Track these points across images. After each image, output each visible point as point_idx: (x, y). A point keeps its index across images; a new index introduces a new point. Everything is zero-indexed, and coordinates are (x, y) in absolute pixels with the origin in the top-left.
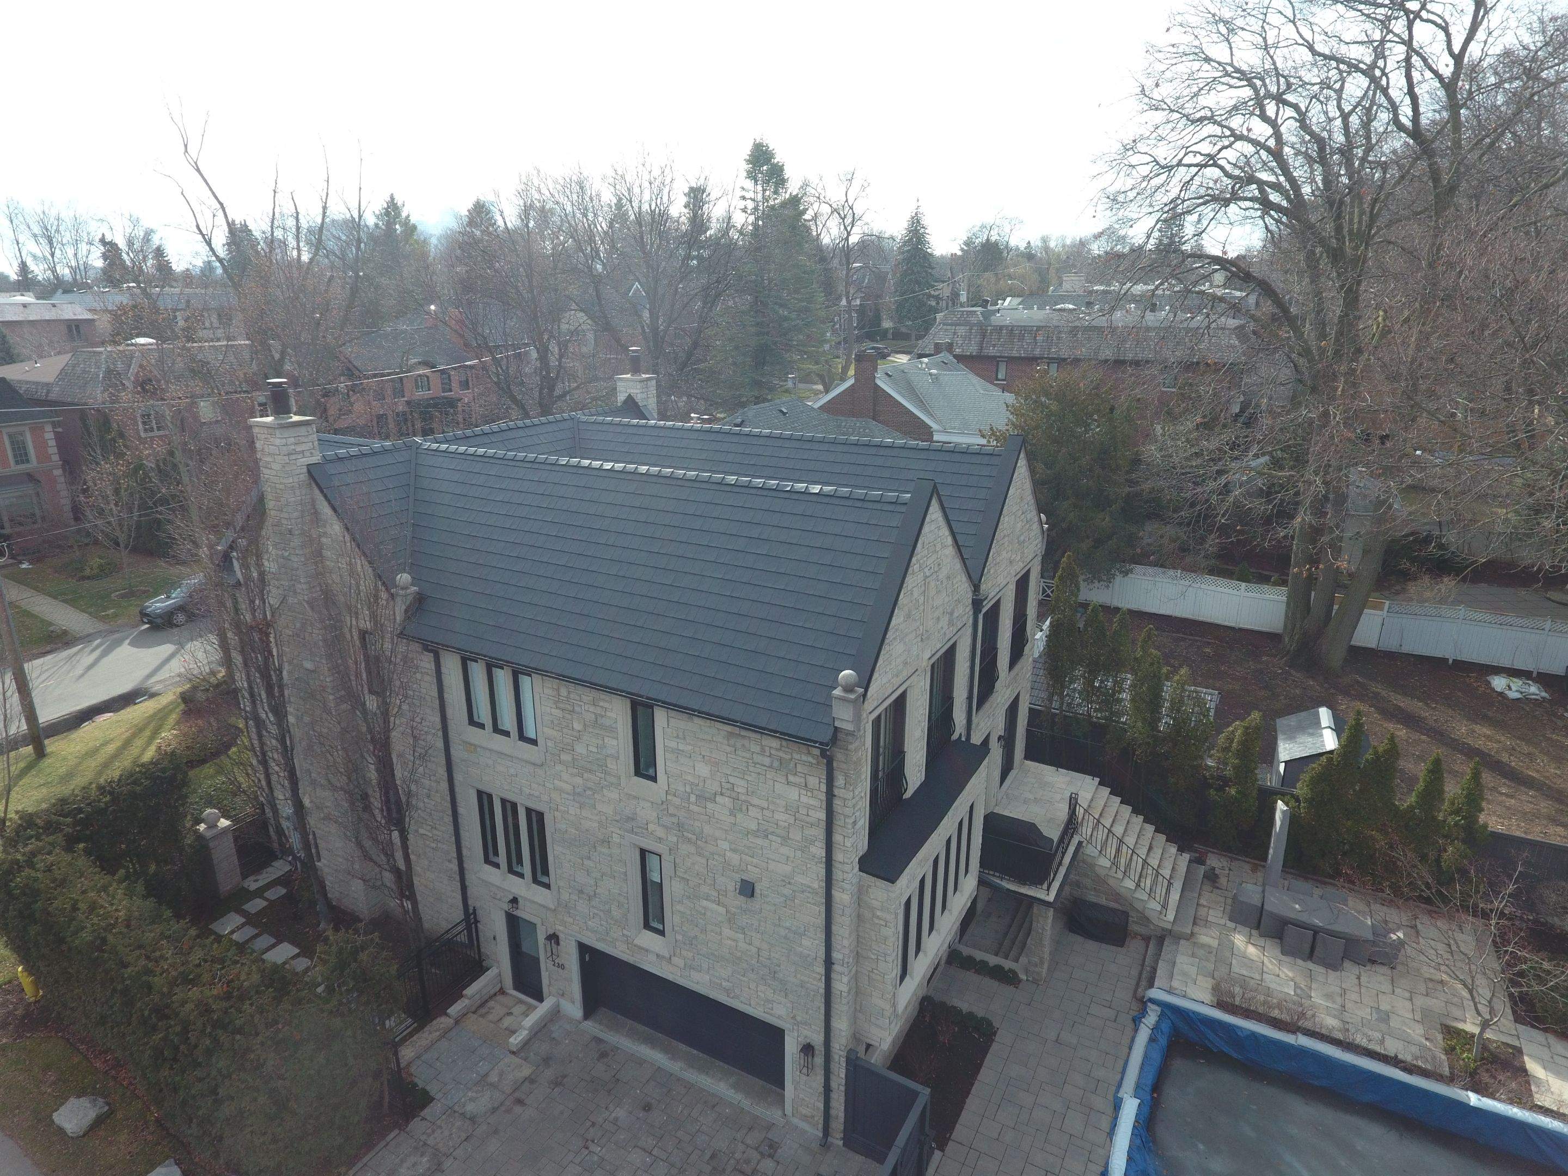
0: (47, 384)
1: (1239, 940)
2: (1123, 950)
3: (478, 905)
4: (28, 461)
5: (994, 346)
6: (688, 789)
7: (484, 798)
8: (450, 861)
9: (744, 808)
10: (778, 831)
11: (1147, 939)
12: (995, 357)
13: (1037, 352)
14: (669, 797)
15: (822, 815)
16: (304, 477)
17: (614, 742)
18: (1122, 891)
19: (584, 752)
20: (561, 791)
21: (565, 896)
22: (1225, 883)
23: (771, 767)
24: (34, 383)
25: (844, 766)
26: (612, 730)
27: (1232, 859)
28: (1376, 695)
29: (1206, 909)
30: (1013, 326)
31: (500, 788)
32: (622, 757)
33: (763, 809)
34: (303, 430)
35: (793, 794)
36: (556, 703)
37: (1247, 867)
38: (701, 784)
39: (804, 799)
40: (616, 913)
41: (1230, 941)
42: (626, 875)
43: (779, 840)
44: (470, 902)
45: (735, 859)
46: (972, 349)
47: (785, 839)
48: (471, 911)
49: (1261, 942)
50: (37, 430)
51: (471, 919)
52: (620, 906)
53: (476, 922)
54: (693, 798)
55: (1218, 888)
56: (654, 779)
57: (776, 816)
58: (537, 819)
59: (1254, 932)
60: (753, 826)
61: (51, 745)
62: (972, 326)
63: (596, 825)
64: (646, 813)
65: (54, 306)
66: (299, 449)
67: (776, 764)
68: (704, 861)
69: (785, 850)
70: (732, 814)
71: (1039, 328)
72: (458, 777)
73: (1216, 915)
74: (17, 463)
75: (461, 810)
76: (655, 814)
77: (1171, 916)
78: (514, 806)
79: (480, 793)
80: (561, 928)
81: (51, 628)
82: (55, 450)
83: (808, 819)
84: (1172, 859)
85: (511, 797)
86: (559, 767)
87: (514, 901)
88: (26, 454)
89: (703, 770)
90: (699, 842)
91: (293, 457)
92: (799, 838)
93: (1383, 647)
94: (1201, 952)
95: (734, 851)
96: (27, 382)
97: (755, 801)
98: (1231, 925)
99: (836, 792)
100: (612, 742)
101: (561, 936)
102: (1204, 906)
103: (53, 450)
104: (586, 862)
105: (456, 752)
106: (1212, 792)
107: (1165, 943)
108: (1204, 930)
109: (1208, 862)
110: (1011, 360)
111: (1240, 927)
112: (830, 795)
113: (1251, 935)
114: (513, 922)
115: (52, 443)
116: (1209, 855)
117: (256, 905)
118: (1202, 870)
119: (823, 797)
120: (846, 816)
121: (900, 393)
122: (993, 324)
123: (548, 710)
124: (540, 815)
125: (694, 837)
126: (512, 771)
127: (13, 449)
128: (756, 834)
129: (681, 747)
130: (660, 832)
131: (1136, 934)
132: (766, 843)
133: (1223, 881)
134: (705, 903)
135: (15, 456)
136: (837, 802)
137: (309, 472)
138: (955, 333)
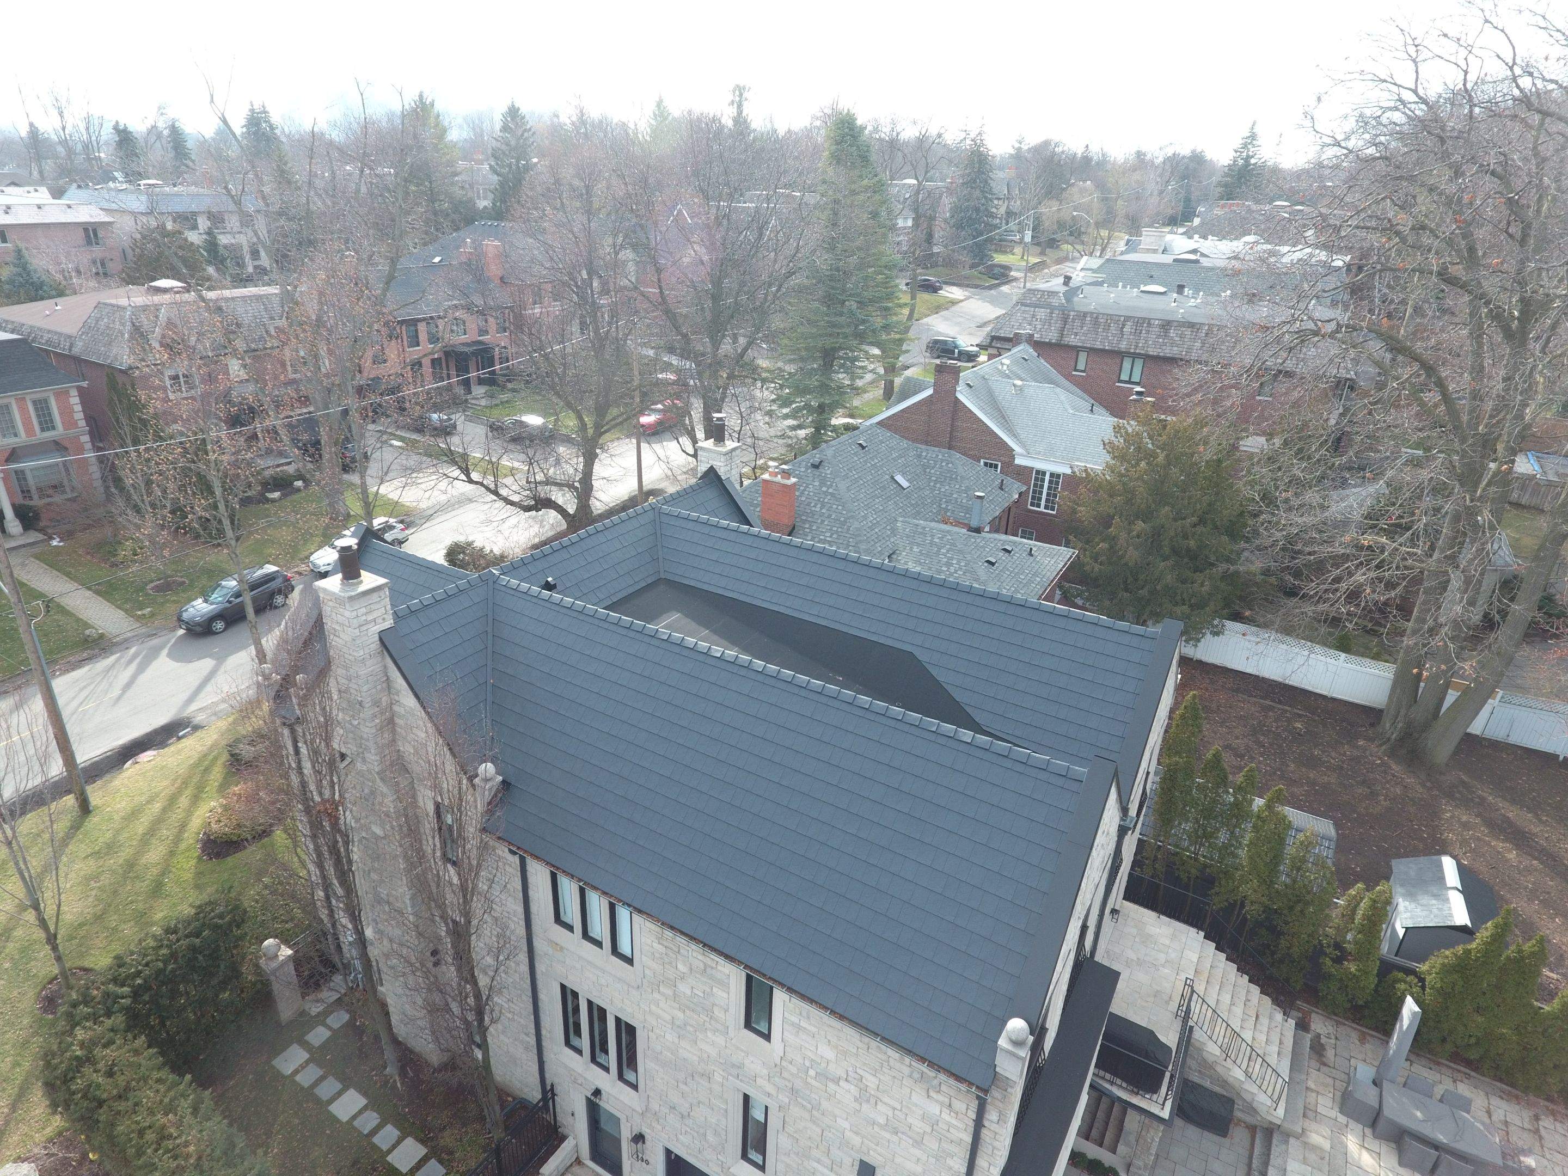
0: (70, 337)
1: (1352, 1143)
2: (1226, 1141)
3: (556, 1081)
4: (54, 428)
5: (1076, 334)
6: (807, 1064)
7: (569, 996)
8: (527, 1035)
9: (873, 1101)
10: (910, 1133)
11: (1252, 1129)
12: (1077, 347)
13: (1123, 346)
14: (784, 1063)
15: (968, 1139)
16: (375, 644)
17: (725, 995)
18: (1231, 1080)
19: (688, 992)
20: (658, 1017)
21: (655, 1106)
22: (1332, 1058)
23: (910, 1076)
24: (56, 333)
25: (1001, 1105)
26: (724, 985)
27: (1338, 1023)
28: (1483, 799)
29: (1314, 1095)
30: (1099, 314)
31: (587, 990)
32: (732, 1010)
33: (894, 1109)
34: (375, 597)
35: (934, 1109)
36: (658, 939)
37: (1354, 1036)
38: (823, 1065)
39: (945, 1116)
40: (710, 1138)
41: (1342, 1143)
42: (726, 1111)
43: (911, 1141)
44: (547, 1076)
45: (856, 1140)
46: (1051, 336)
47: (918, 1143)
48: (549, 1088)
49: (1375, 1145)
50: (62, 396)
51: (549, 1093)
52: (716, 1133)
53: (554, 1095)
54: (812, 1073)
55: (1325, 1065)
56: (767, 1037)
57: (910, 1120)
58: (627, 1032)
59: (1368, 1131)
60: (882, 1121)
61: (95, 796)
62: (1052, 309)
63: (696, 1058)
64: (754, 1066)
65: (69, 207)
66: (370, 618)
67: (916, 1075)
68: (819, 1131)
69: (917, 1152)
70: (856, 1100)
71: (1127, 318)
72: (540, 968)
73: (1326, 1105)
74: (43, 430)
75: (542, 996)
76: (765, 1072)
77: (1281, 1112)
78: (602, 1012)
79: (563, 987)
80: (648, 1131)
81: (87, 632)
82: (81, 415)
83: (948, 1135)
84: (1278, 1030)
85: (597, 1001)
86: (656, 995)
87: (597, 1092)
88: (52, 421)
89: (830, 1054)
90: (814, 1112)
91: (365, 628)
92: (936, 1147)
93: (1489, 734)
94: (1312, 1157)
95: (857, 1133)
96: (49, 332)
97: (886, 1099)
98: (1342, 1119)
99: (986, 1123)
100: (719, 993)
101: (647, 1137)
102: (1312, 1090)
103: (79, 416)
104: (682, 1086)
105: (538, 944)
106: (1328, 962)
107: (1274, 1141)
108: (1314, 1126)
109: (1313, 1026)
110: (1092, 351)
111: (1352, 1124)
112: (979, 1124)
113: (1364, 1135)
114: (593, 1109)
115: (78, 408)
116: (1313, 1015)
117: (319, 1036)
118: (1308, 1037)
119: (972, 1124)
120: (994, 1148)
121: (982, 409)
122: (1077, 308)
123: (649, 942)
124: (631, 1030)
125: (809, 1106)
126: (603, 981)
127: (38, 416)
128: (884, 1127)
129: (803, 1024)
130: (770, 1088)
131: (1239, 1120)
132: (895, 1138)
133: (1330, 1053)
134: (815, 1165)
135: (40, 423)
136: (985, 1133)
137: (381, 639)
138: (1034, 316)
